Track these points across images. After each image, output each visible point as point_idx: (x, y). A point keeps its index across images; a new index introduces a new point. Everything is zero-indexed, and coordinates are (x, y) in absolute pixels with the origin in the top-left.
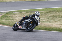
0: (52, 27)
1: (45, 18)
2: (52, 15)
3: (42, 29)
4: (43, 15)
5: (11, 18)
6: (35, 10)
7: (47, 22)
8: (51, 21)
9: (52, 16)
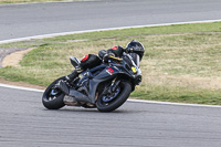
0: (206, 90)
1: (183, 59)
2: (207, 46)
3: (173, 100)
4: (176, 49)
5: (62, 61)
6: (148, 31)
7: (189, 72)
8: (202, 69)
9: (208, 52)
